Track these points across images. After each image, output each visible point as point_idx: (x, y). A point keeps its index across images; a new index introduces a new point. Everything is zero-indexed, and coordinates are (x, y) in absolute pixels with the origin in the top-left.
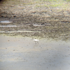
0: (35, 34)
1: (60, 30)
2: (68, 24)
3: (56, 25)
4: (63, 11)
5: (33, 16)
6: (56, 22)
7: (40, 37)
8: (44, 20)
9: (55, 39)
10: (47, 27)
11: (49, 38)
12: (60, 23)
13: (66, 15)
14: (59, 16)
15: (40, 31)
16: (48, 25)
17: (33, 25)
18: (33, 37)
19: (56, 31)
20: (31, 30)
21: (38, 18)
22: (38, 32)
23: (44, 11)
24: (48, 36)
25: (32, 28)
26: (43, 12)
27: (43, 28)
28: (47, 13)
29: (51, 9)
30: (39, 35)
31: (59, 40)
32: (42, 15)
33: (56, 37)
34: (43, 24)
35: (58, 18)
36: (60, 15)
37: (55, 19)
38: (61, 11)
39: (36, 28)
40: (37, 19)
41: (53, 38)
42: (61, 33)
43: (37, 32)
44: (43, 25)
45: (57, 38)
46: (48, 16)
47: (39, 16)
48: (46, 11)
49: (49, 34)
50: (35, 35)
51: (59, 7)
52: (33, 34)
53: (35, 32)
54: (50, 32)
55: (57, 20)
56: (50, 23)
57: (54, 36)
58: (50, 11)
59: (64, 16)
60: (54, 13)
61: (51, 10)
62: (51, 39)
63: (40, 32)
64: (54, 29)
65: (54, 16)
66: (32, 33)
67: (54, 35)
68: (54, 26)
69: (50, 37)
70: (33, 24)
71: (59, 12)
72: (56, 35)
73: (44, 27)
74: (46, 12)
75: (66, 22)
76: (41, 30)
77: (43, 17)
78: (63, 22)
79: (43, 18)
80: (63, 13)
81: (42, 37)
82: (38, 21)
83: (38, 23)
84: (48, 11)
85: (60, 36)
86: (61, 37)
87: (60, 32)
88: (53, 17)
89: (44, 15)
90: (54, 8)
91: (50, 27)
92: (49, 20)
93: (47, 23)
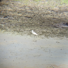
1: (25, 25)
2: (31, 20)
3: (20, 19)
4: (25, 7)
6: (20, 17)
7: (4, 30)
8: (6, 13)
9: (21, 33)
10: (11, 20)
11: (14, 32)
12: (23, 18)
13: (28, 11)
15: (3, 24)
16: (12, 19)
19: (21, 25)
22: (1, 25)
23: (5, 3)
24: (13, 30)
27: (6, 21)
28: (8, 6)
29: (13, 2)
31: (24, 34)
32: (4, 8)
33: (21, 32)
35: (21, 13)
36: (23, 10)
37: (18, 13)
38: (23, 6)
41: (19, 33)
42: (26, 28)
44: (6, 18)
45: (22, 33)
46: (10, 10)
49: (14, 28)
51: (21, 2)
54: (14, 26)
55: (20, 15)
56: (13, 17)
57: (19, 30)
58: (11, 4)
59: (27, 12)
60: (16, 7)
61: (13, 4)
63: (3, 25)
64: (18, 23)
65: (17, 10)
68: (18, 20)
69: (15, 31)
71: (21, 6)
72: (21, 30)
74: (7, 5)
75: (29, 17)
76: (5, 24)
77: (5, 9)
78: (27, 17)
79: (5, 11)
80: (25, 8)
81: (6, 30)
84: (9, 4)
85: (25, 30)
86: (26, 31)
87: (25, 27)
88: (15, 11)
89: (5, 8)
90: (15, 2)
91: (14, 21)
92: (12, 14)
93: (10, 17)
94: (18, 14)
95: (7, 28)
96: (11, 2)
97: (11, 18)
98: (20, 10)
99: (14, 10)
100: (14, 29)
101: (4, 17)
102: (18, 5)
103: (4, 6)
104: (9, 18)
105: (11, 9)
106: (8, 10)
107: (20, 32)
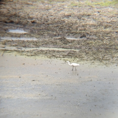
0: (68, 54)
1: (114, 47)
3: (107, 38)
5: (66, 22)
6: (107, 34)
7: (77, 59)
8: (85, 30)
9: (105, 62)
10: (91, 41)
11: (93, 61)
12: (113, 35)
14: (112, 22)
15: (78, 48)
16: (93, 38)
17: (65, 39)
18: (65, 59)
19: (106, 49)
20: (62, 46)
21: (74, 27)
22: (75, 50)
23: (86, 13)
24: (91, 58)
25: (64, 43)
26: (83, 16)
27: (83, 43)
28: (90, 17)
29: (98, 10)
30: (76, 56)
31: (112, 64)
32: (82, 21)
33: (106, 60)
34: (84, 36)
35: (110, 26)
36: (115, 20)
37: (106, 27)
39: (70, 44)
40: (72, 27)
41: (101, 62)
42: (115, 53)
43: (72, 50)
44: (83, 38)
45: (107, 62)
46: (92, 23)
47: (76, 23)
48: (89, 13)
49: (94, 54)
50: (70, 55)
51: (113, 7)
52: (66, 54)
53: (69, 50)
54: (95, 50)
55: (108, 30)
56: (96, 35)
57: (103, 57)
58: (96, 13)
60: (104, 18)
61: (99, 12)
62: (97, 63)
63: (77, 50)
64: (102, 45)
65: (104, 22)
66: (64, 52)
67: (103, 55)
68: (102, 40)
69: (95, 59)
70: (65, 37)
71: (111, 15)
72: (106, 56)
73: (85, 41)
74: (89, 15)
76: (80, 48)
77: (83, 24)
79: (83, 26)
81: (82, 58)
82: (75, 31)
83: (74, 34)
84: (92, 14)
85: (113, 57)
86: (115, 59)
87: (113, 51)
88: (101, 24)
89: (85, 21)
90: (103, 9)
91: (96, 41)
92: (95, 30)
93: (90, 35)
94: (104, 30)
95: (84, 55)
96: (96, 9)
97: (91, 37)
98: (109, 21)
99: (99, 23)
100: (94, 56)
101: (81, 37)
102: (107, 13)
103: (83, 18)
104: (88, 38)
105: (94, 21)
106: (89, 24)
107: (103, 61)
